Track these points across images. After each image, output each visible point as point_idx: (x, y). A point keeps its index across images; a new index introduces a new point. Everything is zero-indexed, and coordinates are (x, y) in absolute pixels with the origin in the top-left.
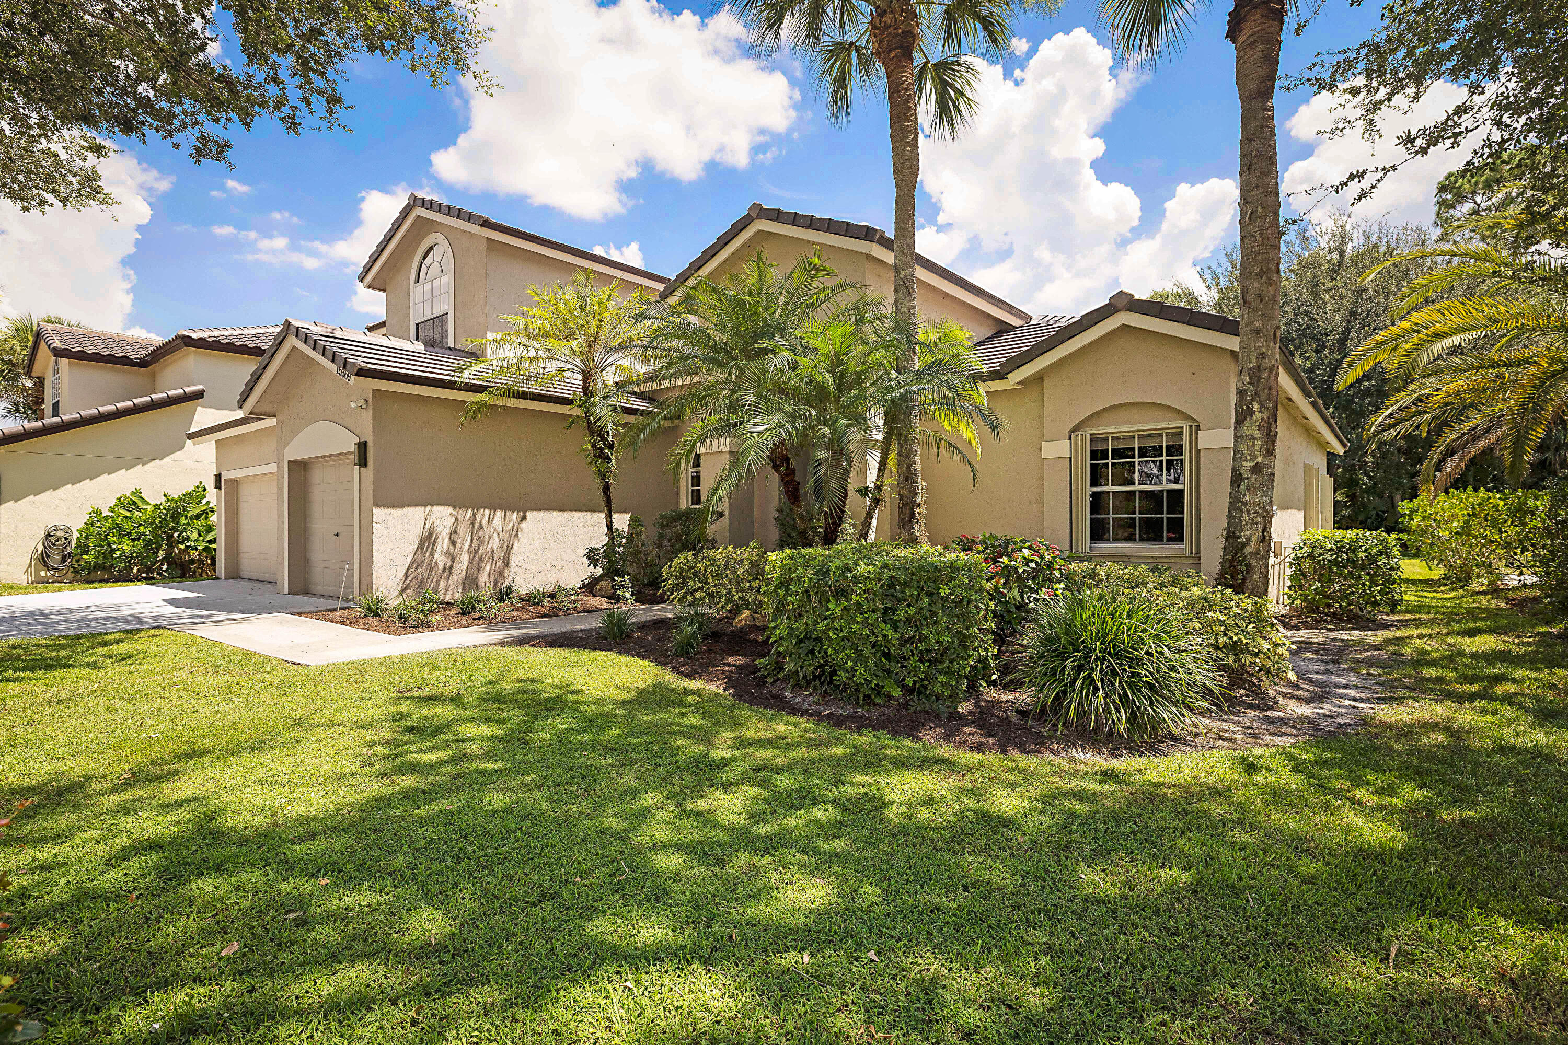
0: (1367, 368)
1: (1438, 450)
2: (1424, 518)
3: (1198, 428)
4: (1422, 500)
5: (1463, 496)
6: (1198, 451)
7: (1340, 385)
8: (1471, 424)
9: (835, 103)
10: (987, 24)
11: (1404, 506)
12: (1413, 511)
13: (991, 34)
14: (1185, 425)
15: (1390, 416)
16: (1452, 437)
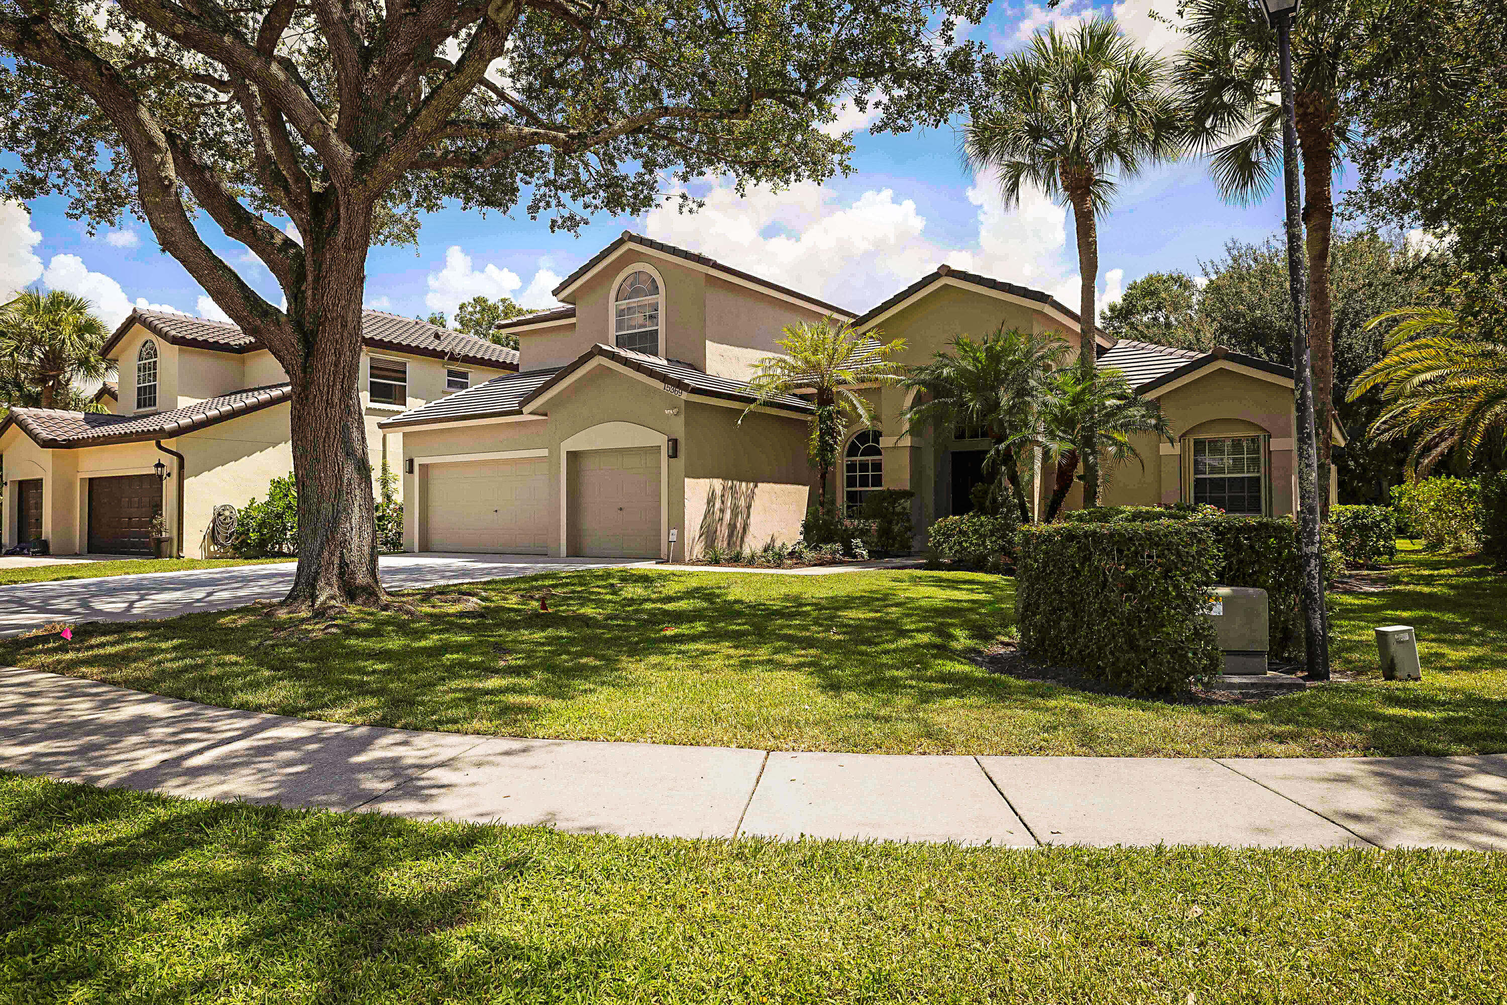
0: (1368, 387)
1: (1418, 448)
2: (1409, 499)
3: (1270, 437)
4: (1408, 486)
5: (1439, 482)
6: (1270, 452)
7: (1349, 398)
8: (1440, 430)
9: (1008, 200)
10: (1123, 157)
11: (1395, 490)
12: (1401, 494)
13: (1126, 164)
14: (1261, 435)
15: (1384, 423)
16: (1428, 438)
